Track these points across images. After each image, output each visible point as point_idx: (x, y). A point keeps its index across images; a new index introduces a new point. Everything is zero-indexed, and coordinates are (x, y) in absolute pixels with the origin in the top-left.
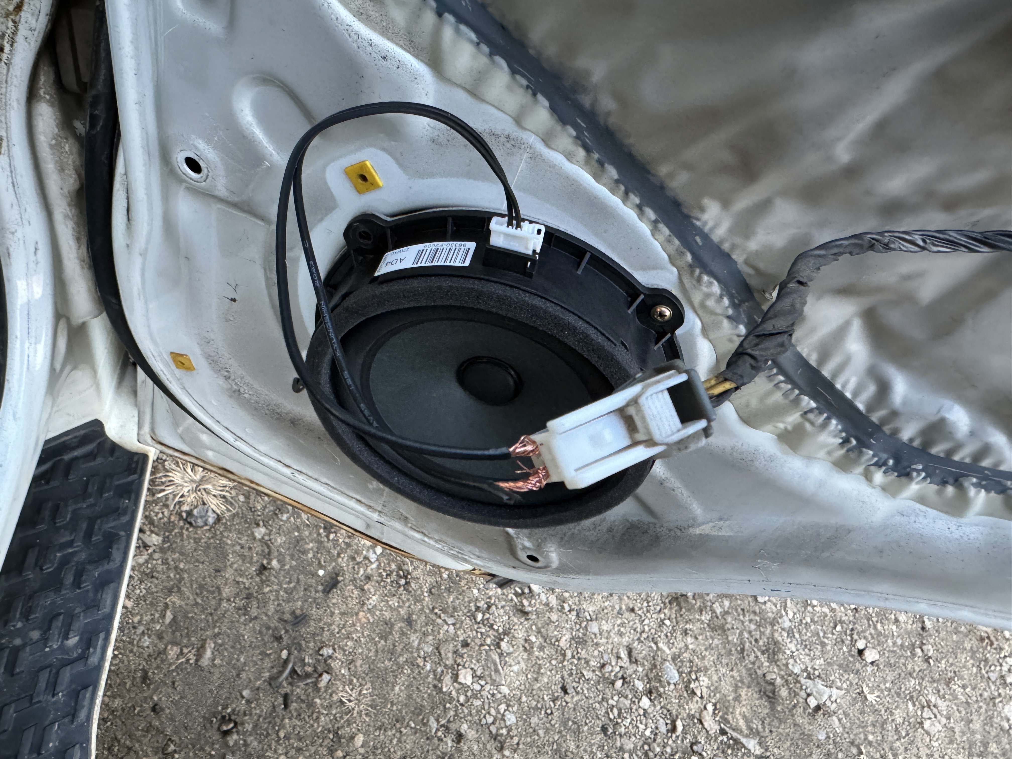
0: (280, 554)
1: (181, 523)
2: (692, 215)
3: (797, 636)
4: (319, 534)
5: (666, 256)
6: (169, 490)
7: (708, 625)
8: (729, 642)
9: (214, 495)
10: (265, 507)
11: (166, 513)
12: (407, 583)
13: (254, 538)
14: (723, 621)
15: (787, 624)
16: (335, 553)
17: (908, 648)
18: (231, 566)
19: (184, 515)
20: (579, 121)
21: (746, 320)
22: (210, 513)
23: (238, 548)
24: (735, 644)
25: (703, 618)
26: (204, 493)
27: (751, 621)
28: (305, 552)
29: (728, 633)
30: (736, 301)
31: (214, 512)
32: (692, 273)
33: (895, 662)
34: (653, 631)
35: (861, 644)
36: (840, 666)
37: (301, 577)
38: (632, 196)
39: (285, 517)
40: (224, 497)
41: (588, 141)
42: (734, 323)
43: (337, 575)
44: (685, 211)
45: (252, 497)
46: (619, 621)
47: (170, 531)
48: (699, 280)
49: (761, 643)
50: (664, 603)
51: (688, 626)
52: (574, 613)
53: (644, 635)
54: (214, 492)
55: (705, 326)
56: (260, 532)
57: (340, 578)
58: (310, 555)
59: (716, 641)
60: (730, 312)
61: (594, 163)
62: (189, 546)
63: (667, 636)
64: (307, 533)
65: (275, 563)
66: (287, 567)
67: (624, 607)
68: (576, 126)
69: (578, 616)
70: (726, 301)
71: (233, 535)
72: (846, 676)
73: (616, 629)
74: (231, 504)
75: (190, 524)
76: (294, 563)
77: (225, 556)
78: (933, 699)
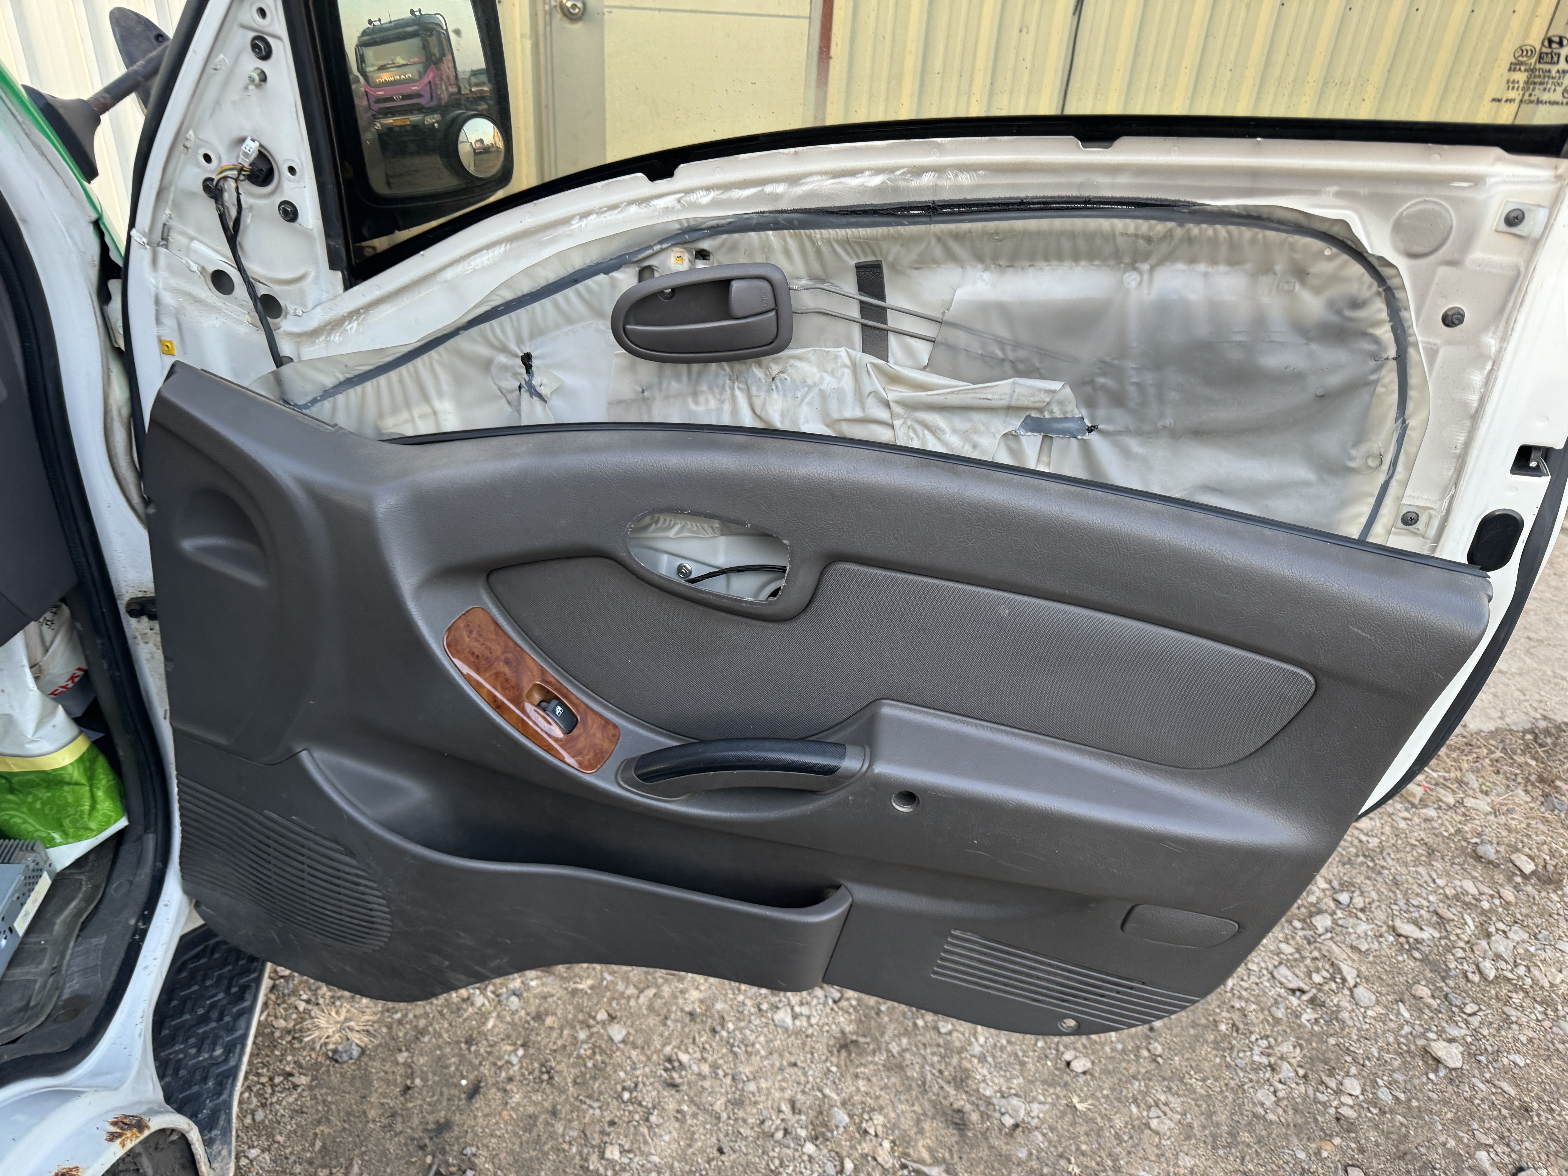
0: (423, 1072)
3: (990, 1059)
6: (317, 1034)
7: (884, 1066)
8: (908, 1078)
9: (357, 1031)
10: (406, 1034)
11: (314, 1056)
13: (398, 1064)
14: (899, 1059)
15: (977, 1050)
16: (477, 1062)
17: (1131, 1051)
19: (330, 1054)
22: (354, 1046)
23: (382, 1074)
24: (917, 1080)
25: (877, 1059)
26: (347, 1031)
27: (933, 1054)
28: (447, 1067)
29: (907, 1070)
31: (357, 1045)
33: (1115, 1068)
34: (818, 1080)
35: (1068, 1056)
36: (1044, 1082)
37: (445, 1089)
39: (426, 1039)
40: (368, 1031)
43: (480, 1082)
45: (395, 1026)
46: (780, 1078)
47: (318, 1071)
49: (946, 1073)
50: (831, 1052)
51: (859, 1070)
52: (730, 1077)
53: (809, 1086)
54: (357, 1028)
56: (402, 1057)
57: (482, 1084)
58: (453, 1068)
59: (893, 1080)
62: (335, 1079)
63: (834, 1083)
64: (448, 1050)
65: (418, 1082)
66: (430, 1083)
67: (785, 1063)
69: (733, 1079)
71: (377, 1064)
72: (1051, 1091)
74: (374, 1036)
75: (336, 1061)
78: (1163, 1098)
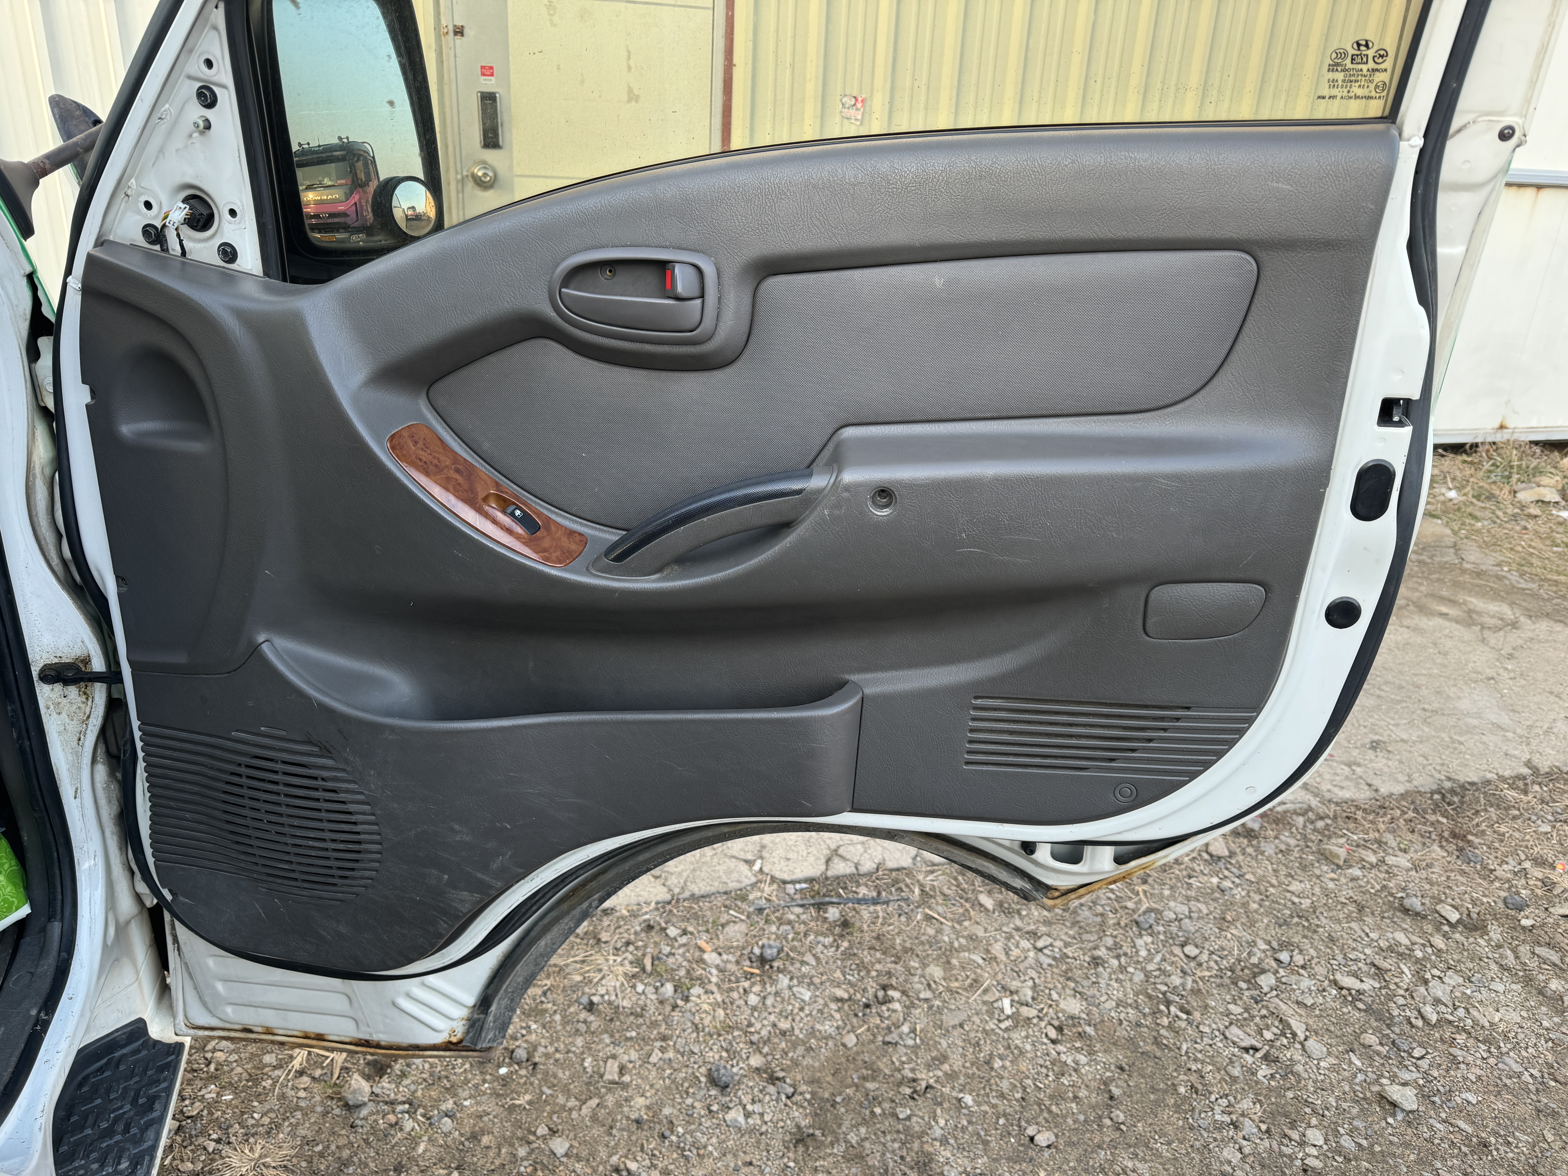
3: (952, 1141)
7: (843, 1157)
8: (869, 1167)
10: (328, 1167)
14: (859, 1149)
15: (938, 1133)
17: (1093, 1122)
25: (835, 1151)
27: (894, 1141)
29: (868, 1159)
33: (1079, 1139)
35: (1031, 1131)
36: (1009, 1159)
45: (315, 1160)
50: (788, 1148)
51: (818, 1164)
59: (854, 1170)
72: (1017, 1167)
78: (1130, 1164)
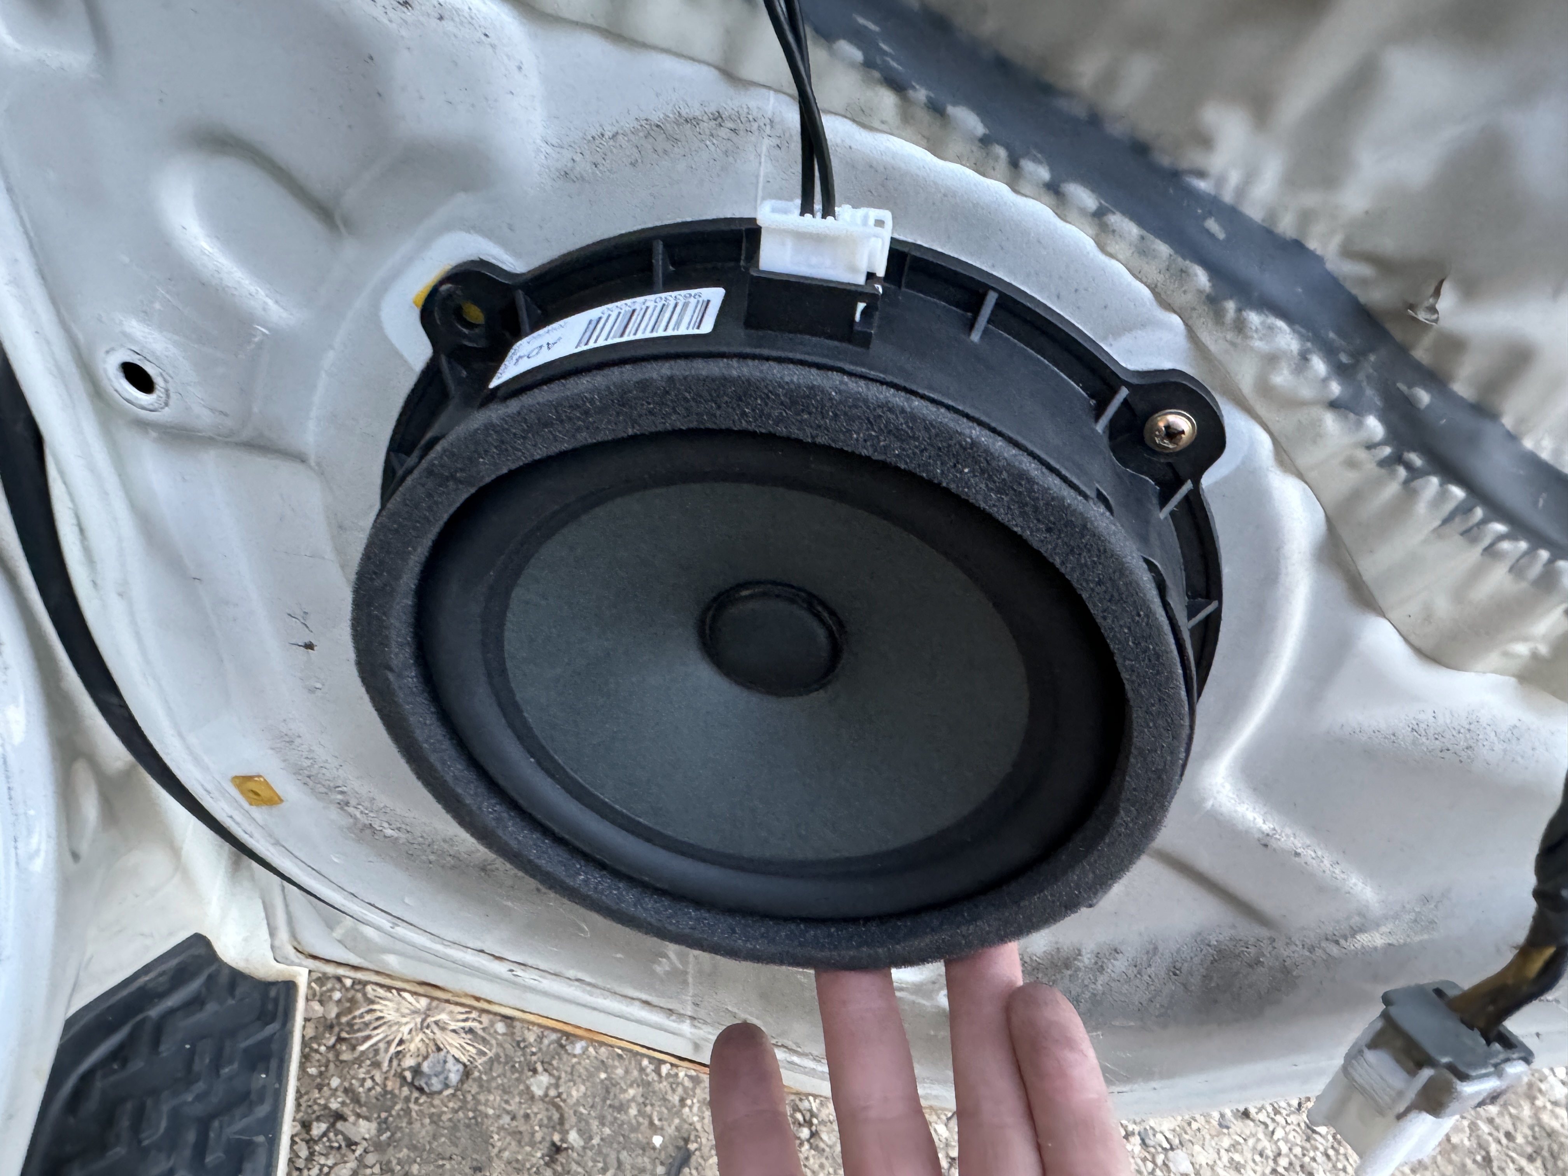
0: (580, 1117)
1: (406, 1091)
2: (1184, 165)
4: (642, 1070)
5: (1146, 292)
6: (379, 1035)
9: (454, 1031)
11: (378, 1079)
12: (813, 1135)
13: (532, 1098)
16: (675, 1099)
18: (498, 1155)
19: (408, 1075)
20: (861, 21)
21: (1379, 403)
22: (451, 1063)
23: (506, 1119)
24: (1470, 1152)
26: (436, 1030)
28: (622, 1108)
30: (1344, 358)
31: (457, 1060)
32: (1218, 316)
34: (1298, 1151)
37: (624, 1155)
38: (1028, 166)
39: (578, 1049)
40: (471, 1031)
41: (894, 64)
42: (1352, 416)
43: (687, 1141)
44: (1165, 161)
46: (1226, 1142)
47: (389, 1110)
48: (1240, 326)
49: (1520, 1140)
52: (1136, 1140)
53: (1283, 1162)
54: (453, 1025)
55: (1282, 440)
56: (540, 1083)
57: (692, 1146)
58: (633, 1111)
60: (1335, 389)
61: (923, 116)
62: (423, 1131)
64: (620, 1071)
65: (573, 1137)
66: (596, 1141)
67: (1228, 1112)
68: (858, 37)
69: (1144, 1143)
70: (1319, 366)
71: (495, 1098)
73: (1225, 1157)
74: (484, 1041)
75: (421, 1090)
76: (607, 1131)
77: (486, 1139)
